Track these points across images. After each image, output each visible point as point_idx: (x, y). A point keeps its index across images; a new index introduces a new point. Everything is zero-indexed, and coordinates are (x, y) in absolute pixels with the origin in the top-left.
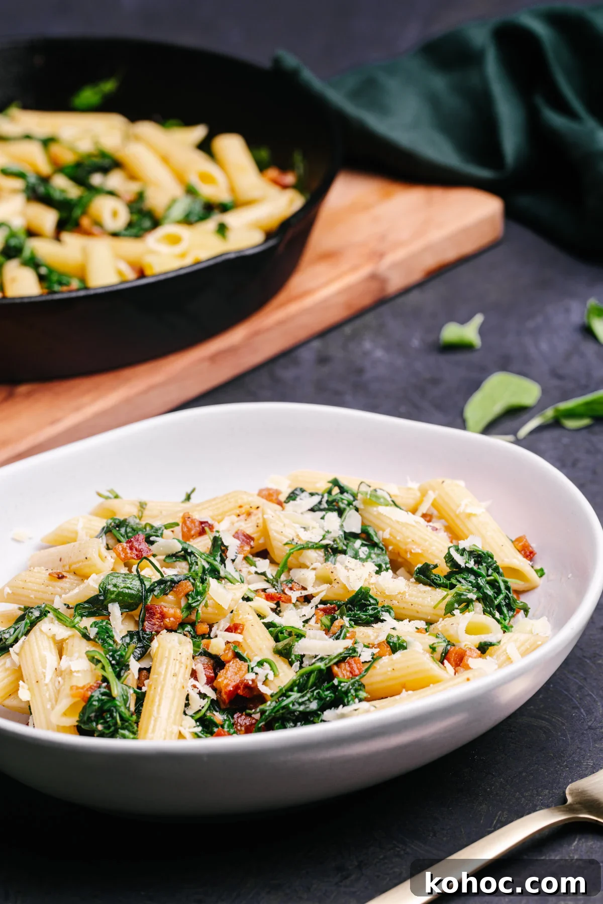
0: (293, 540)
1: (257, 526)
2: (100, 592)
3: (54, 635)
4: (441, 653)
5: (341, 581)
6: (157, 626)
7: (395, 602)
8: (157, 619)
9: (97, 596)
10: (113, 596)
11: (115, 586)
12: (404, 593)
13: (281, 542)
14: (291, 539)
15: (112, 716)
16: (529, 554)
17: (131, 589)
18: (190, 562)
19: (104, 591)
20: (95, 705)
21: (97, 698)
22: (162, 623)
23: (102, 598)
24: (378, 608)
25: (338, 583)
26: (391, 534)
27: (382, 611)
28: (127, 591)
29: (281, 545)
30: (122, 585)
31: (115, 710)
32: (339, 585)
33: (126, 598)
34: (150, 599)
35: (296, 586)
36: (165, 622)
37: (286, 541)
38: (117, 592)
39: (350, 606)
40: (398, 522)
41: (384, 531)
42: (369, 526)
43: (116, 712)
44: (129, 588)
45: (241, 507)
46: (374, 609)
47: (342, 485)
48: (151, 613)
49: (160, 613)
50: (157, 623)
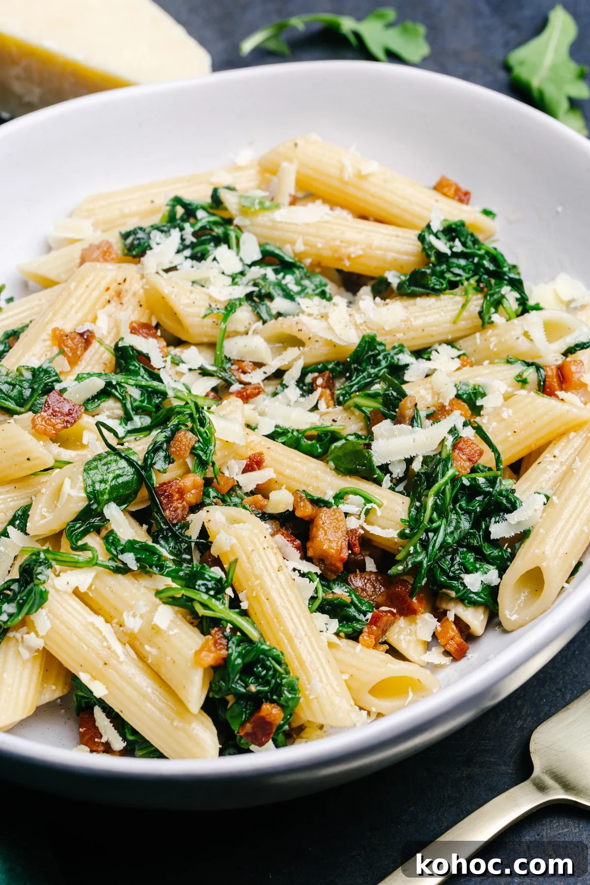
0: (210, 306)
1: (141, 306)
2: (90, 501)
3: (77, 588)
4: (537, 383)
5: (321, 338)
6: (181, 509)
7: (400, 335)
8: (177, 500)
9: (89, 506)
10: (106, 497)
11: (102, 481)
12: (408, 320)
13: (198, 316)
14: (208, 306)
15: (264, 667)
16: (463, 197)
17: (122, 476)
18: (121, 398)
19: (94, 496)
20: (239, 664)
21: (236, 654)
22: (184, 503)
23: (95, 506)
24: (389, 354)
25: (317, 341)
26: (305, 244)
27: (397, 354)
28: (120, 480)
29: (199, 319)
30: (111, 476)
31: (265, 658)
32: (320, 343)
33: (121, 491)
34: (154, 477)
35: (248, 366)
36: (188, 499)
37: (203, 312)
38: (108, 488)
39: (356, 365)
40: (308, 225)
41: (293, 243)
42: (267, 244)
43: (268, 660)
44: (119, 476)
45: (108, 289)
46: (385, 357)
47: (187, 202)
48: (167, 497)
49: (178, 492)
50: (180, 505)
